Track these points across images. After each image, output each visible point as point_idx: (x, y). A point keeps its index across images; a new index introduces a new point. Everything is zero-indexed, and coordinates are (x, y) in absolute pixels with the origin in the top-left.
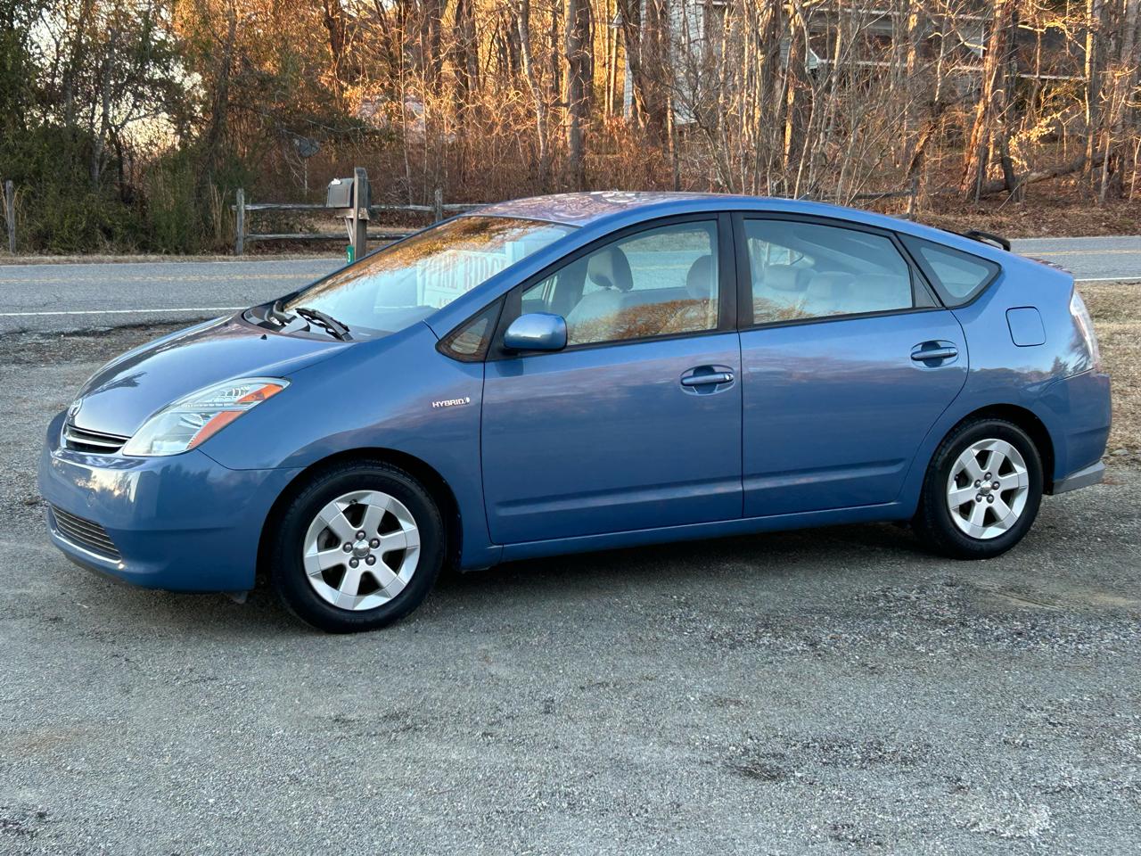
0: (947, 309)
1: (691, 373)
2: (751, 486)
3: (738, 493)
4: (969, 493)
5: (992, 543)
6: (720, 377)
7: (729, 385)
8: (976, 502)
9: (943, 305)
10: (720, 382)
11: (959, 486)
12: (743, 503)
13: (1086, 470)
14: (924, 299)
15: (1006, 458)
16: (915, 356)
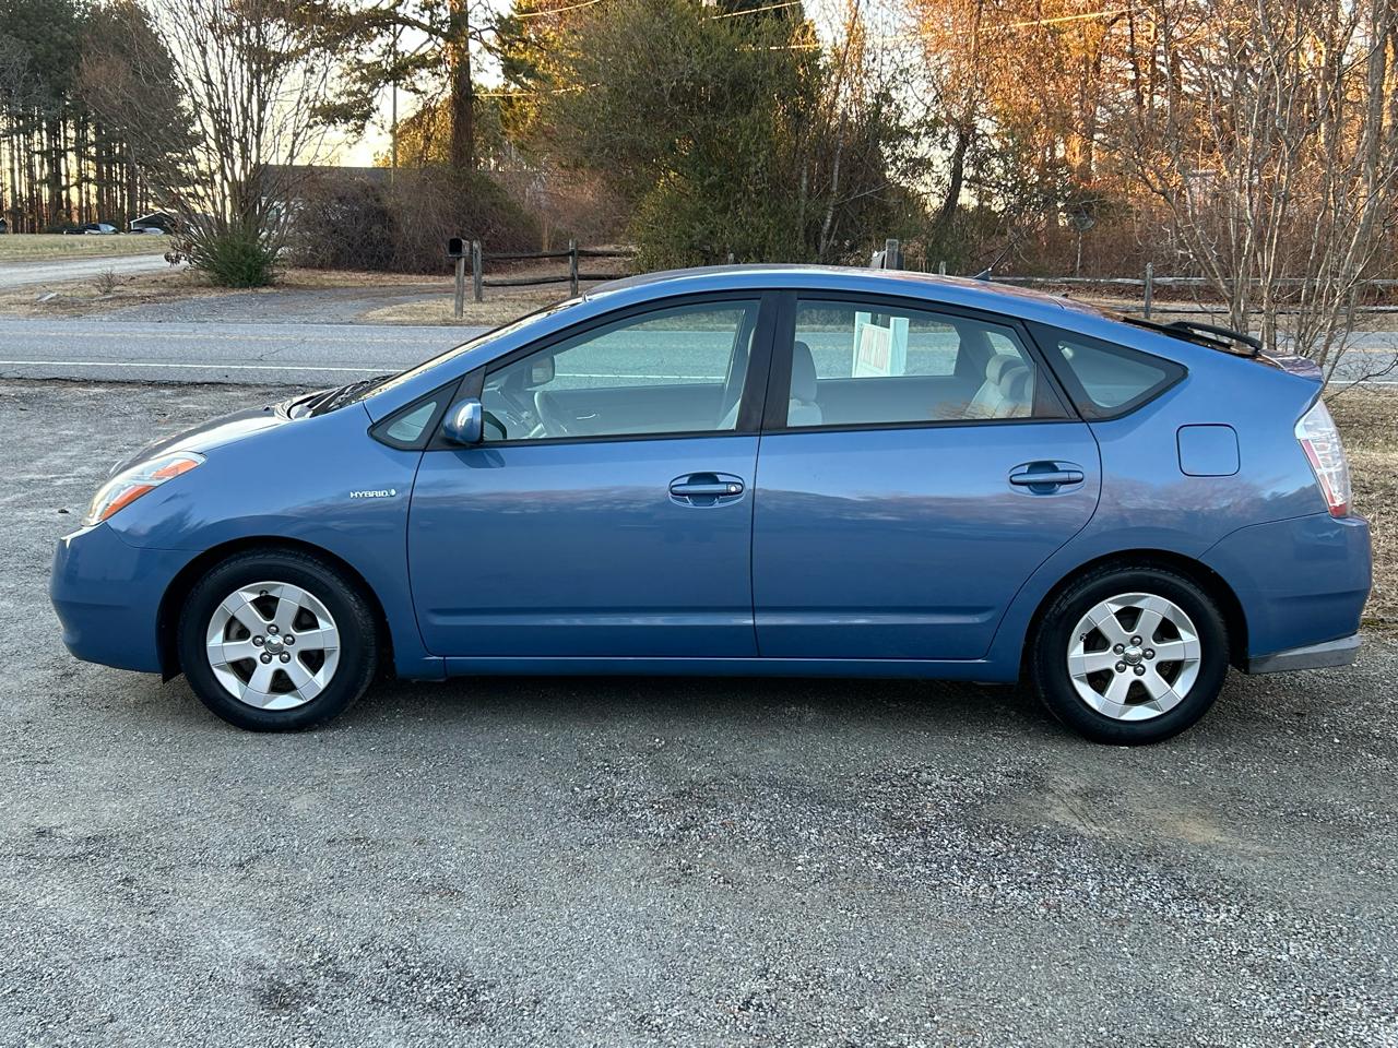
0: (1084, 421)
1: (686, 480)
2: (764, 620)
3: (748, 626)
4: (1104, 660)
5: (1138, 728)
6: (722, 488)
7: (738, 498)
8: (1116, 672)
9: (1080, 416)
10: (723, 494)
11: (1087, 649)
12: (756, 639)
13: (1319, 646)
14: (1053, 406)
15: (1164, 620)
16: (1014, 479)
